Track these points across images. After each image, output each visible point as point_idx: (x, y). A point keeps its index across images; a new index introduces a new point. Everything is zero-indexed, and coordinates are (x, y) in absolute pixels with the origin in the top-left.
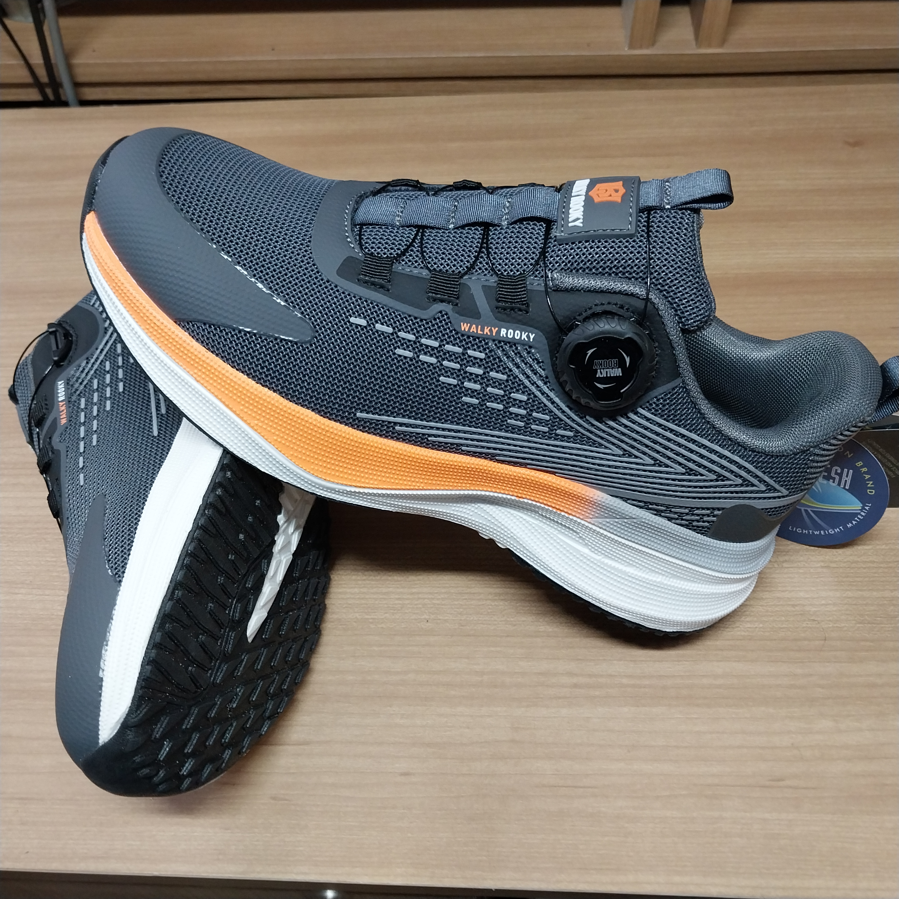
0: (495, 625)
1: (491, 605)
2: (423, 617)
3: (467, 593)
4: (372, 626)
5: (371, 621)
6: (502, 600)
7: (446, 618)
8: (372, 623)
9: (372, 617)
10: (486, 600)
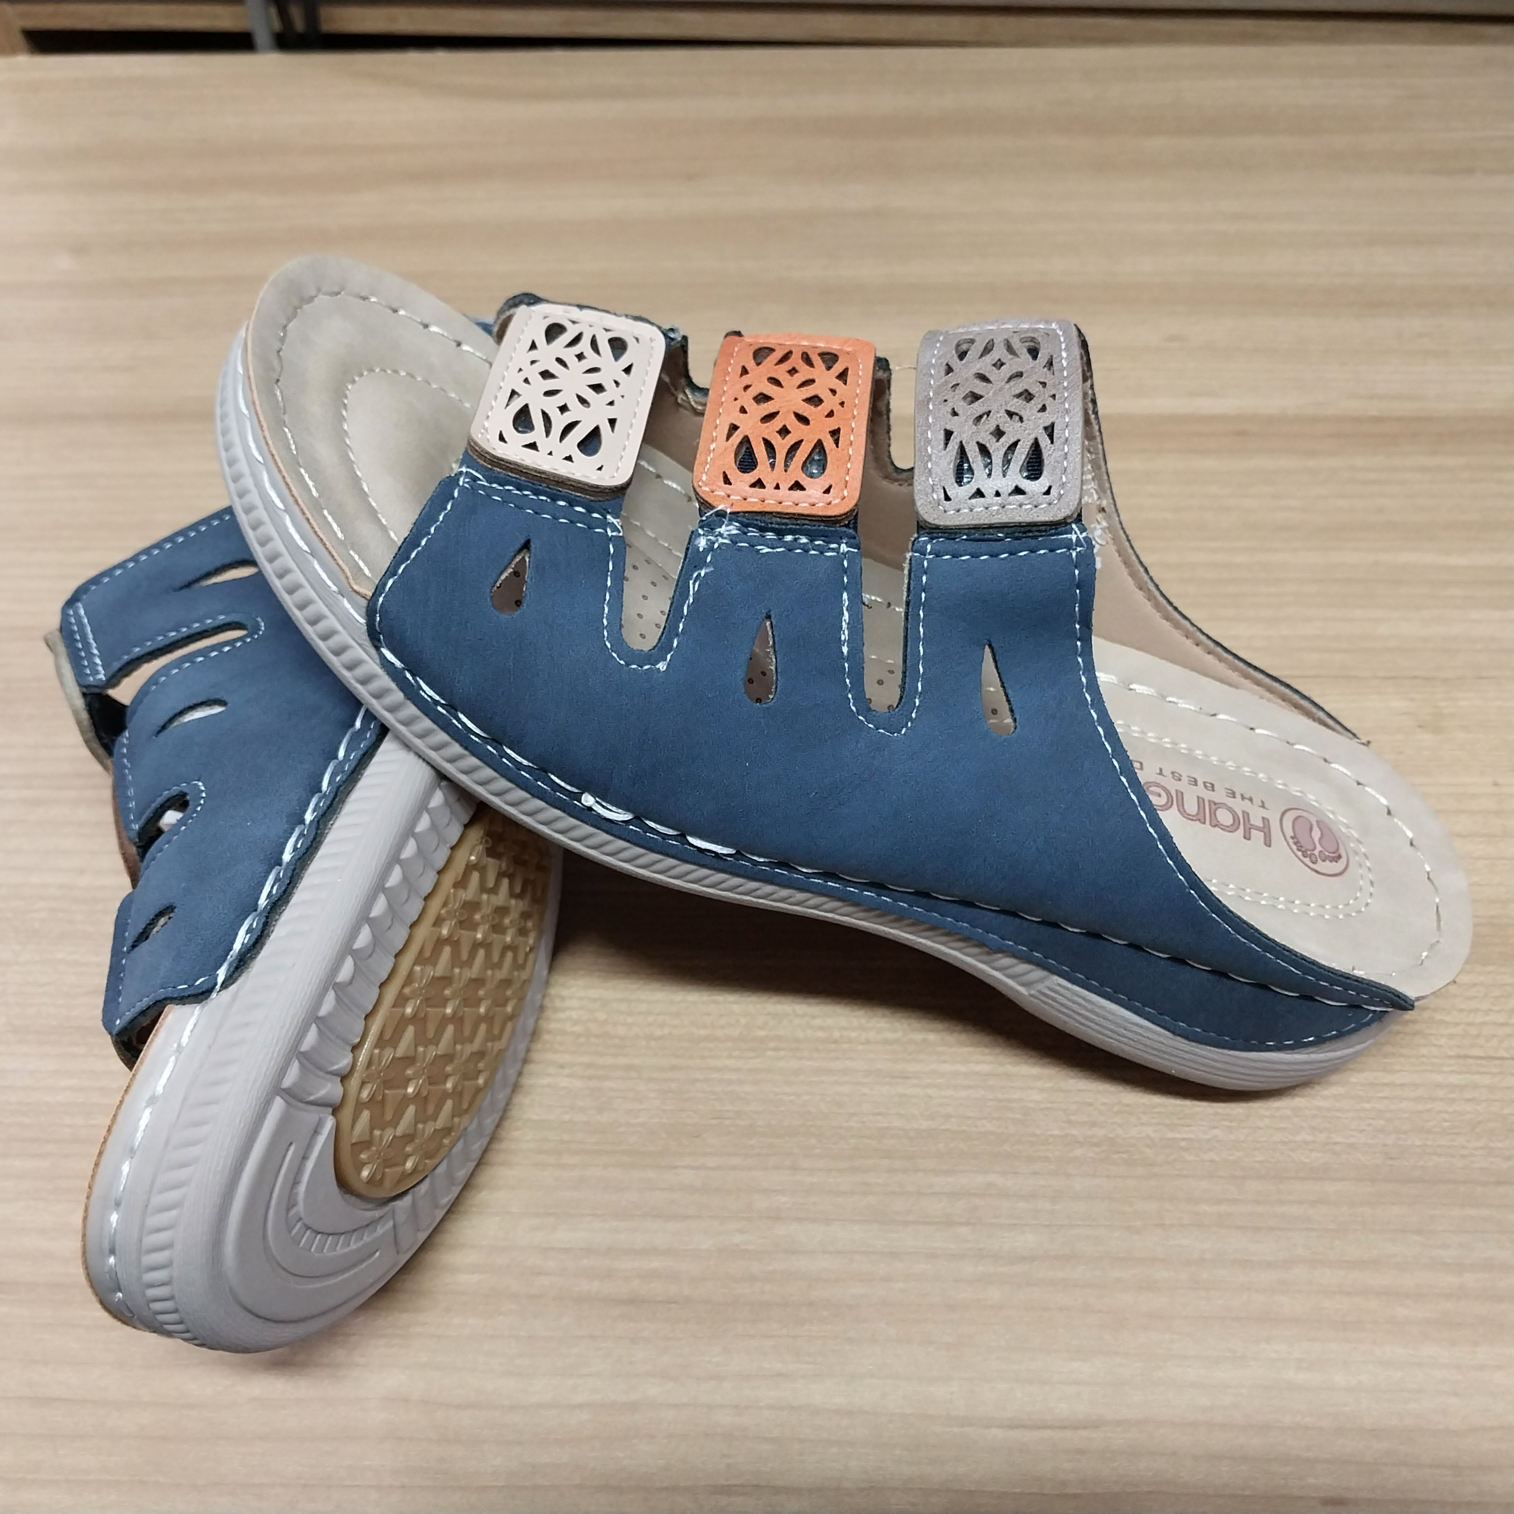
0: (1464, 1157)
1: (1446, 1112)
2: (1299, 1138)
3: (1387, 1085)
4: (1190, 1158)
5: (1183, 1144)
6: (1469, 1100)
7: (1351, 1140)
8: (1186, 1150)
9: (1185, 1136)
10: (1434, 1099)
